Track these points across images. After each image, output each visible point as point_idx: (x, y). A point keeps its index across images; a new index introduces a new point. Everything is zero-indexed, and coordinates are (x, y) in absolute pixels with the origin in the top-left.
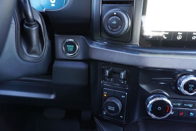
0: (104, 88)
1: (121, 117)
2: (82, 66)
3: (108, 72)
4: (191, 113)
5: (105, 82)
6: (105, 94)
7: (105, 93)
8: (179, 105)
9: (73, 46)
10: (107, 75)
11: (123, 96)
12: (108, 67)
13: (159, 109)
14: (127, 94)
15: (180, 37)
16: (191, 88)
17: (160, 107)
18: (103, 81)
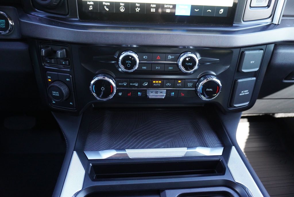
0: (48, 72)
1: (71, 103)
2: (21, 47)
3: (44, 51)
4: (139, 93)
5: (47, 65)
6: (50, 79)
7: (49, 77)
8: (125, 84)
9: (4, 21)
10: (44, 54)
11: (67, 80)
12: (46, 45)
13: (103, 89)
14: (71, 76)
15: (122, 8)
16: (129, 64)
17: (103, 88)
18: (45, 63)
